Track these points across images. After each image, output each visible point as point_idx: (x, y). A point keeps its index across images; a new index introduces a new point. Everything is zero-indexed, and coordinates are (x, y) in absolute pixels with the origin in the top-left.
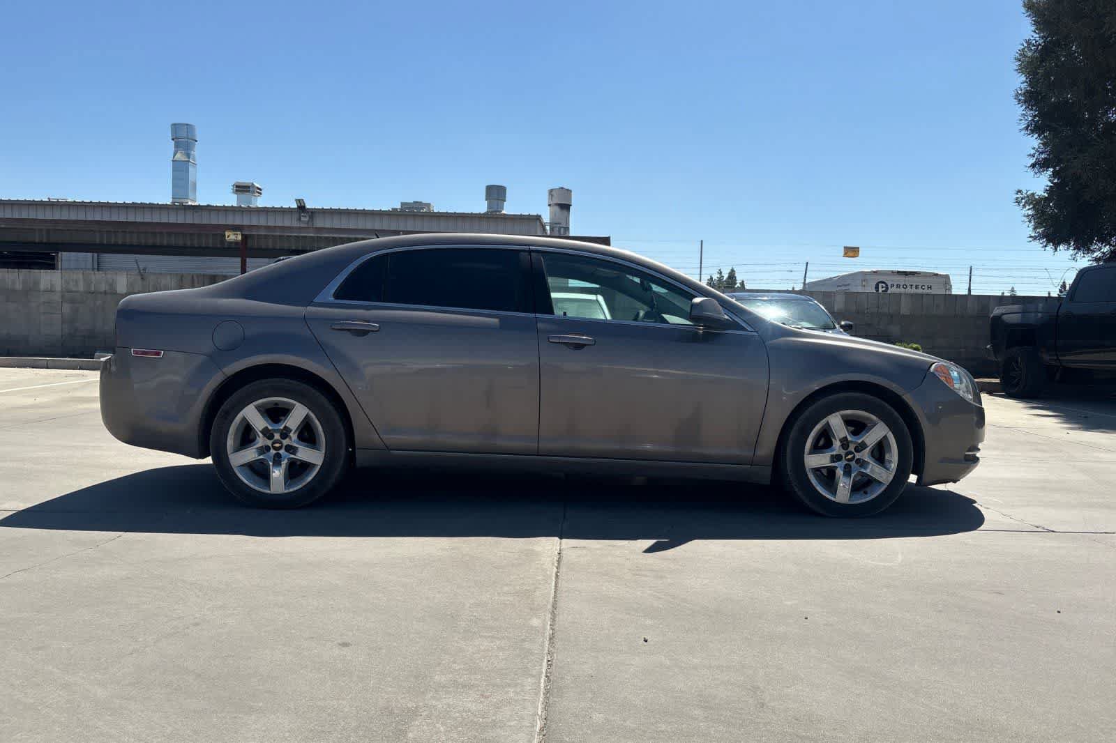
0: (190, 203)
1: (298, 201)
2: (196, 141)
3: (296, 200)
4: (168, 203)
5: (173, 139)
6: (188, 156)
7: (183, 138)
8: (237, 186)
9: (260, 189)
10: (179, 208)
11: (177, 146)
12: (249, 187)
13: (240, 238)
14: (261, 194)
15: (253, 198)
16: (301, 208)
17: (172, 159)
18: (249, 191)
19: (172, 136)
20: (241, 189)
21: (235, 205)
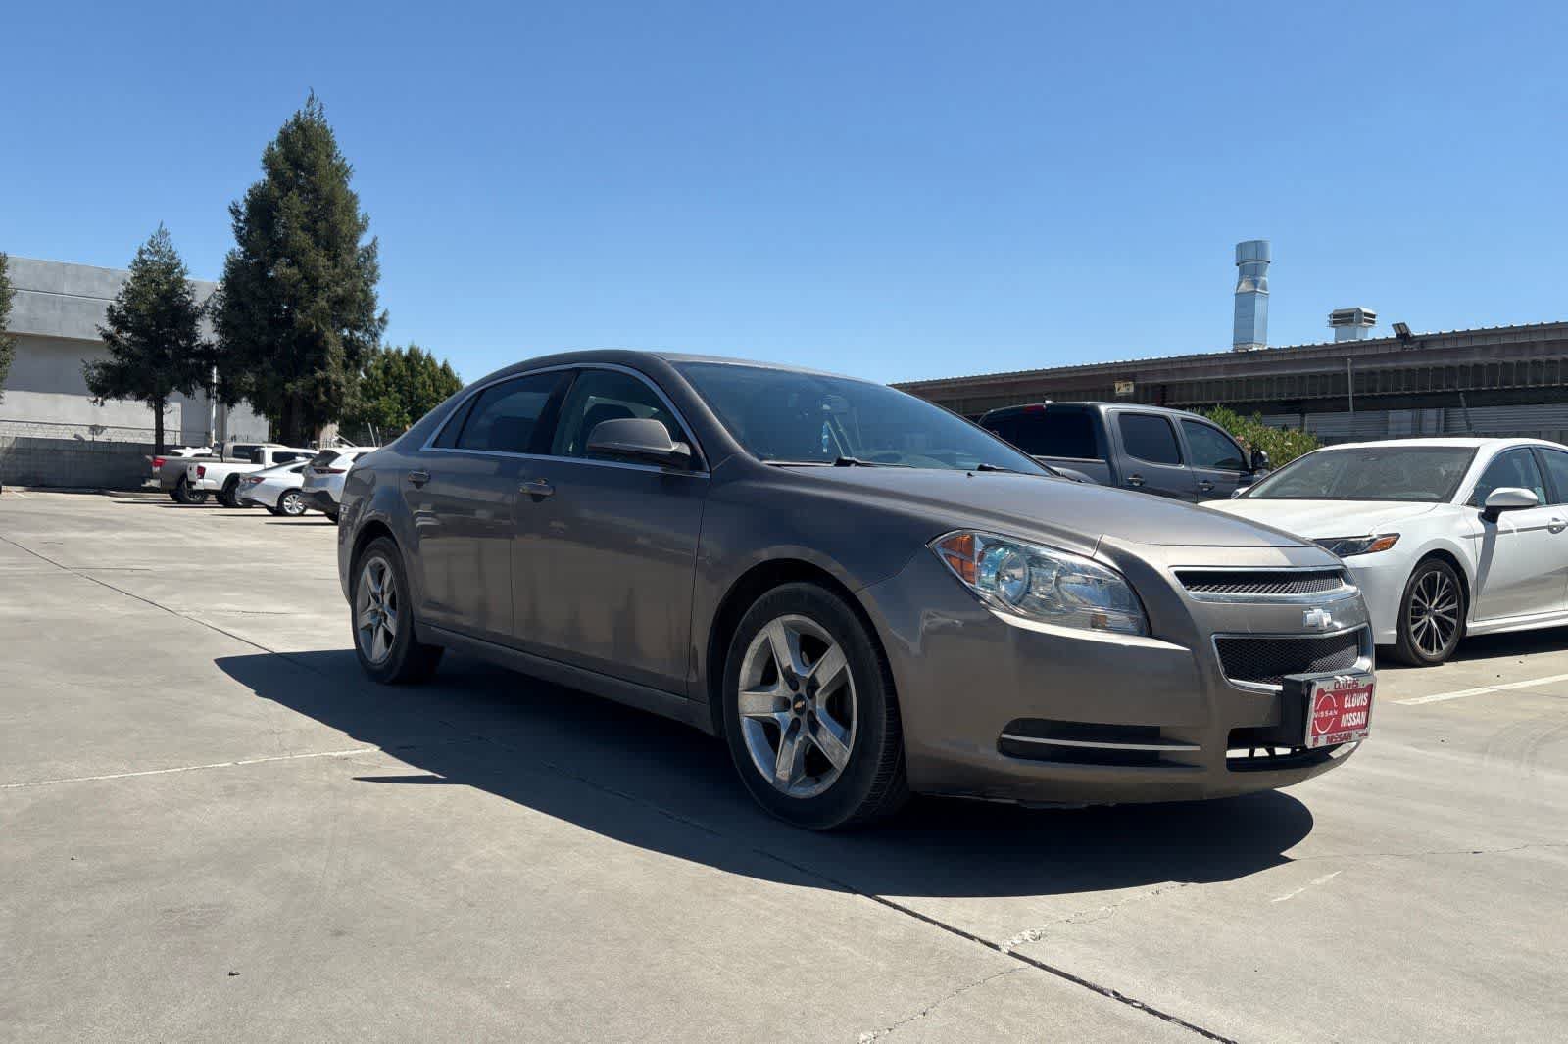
0: (1255, 349)
1: (1397, 327)
2: (1269, 262)
3: (1393, 325)
4: (1230, 351)
5: (1238, 265)
6: (1255, 283)
7: (1251, 262)
8: (1335, 316)
9: (1373, 316)
10: (1243, 357)
11: (1242, 273)
12: (1352, 315)
13: (1132, 390)
14: (1373, 322)
15: (1359, 329)
16: (1403, 335)
17: (1234, 292)
18: (1352, 321)
19: (1237, 259)
20: (1342, 319)
21: (1331, 341)
